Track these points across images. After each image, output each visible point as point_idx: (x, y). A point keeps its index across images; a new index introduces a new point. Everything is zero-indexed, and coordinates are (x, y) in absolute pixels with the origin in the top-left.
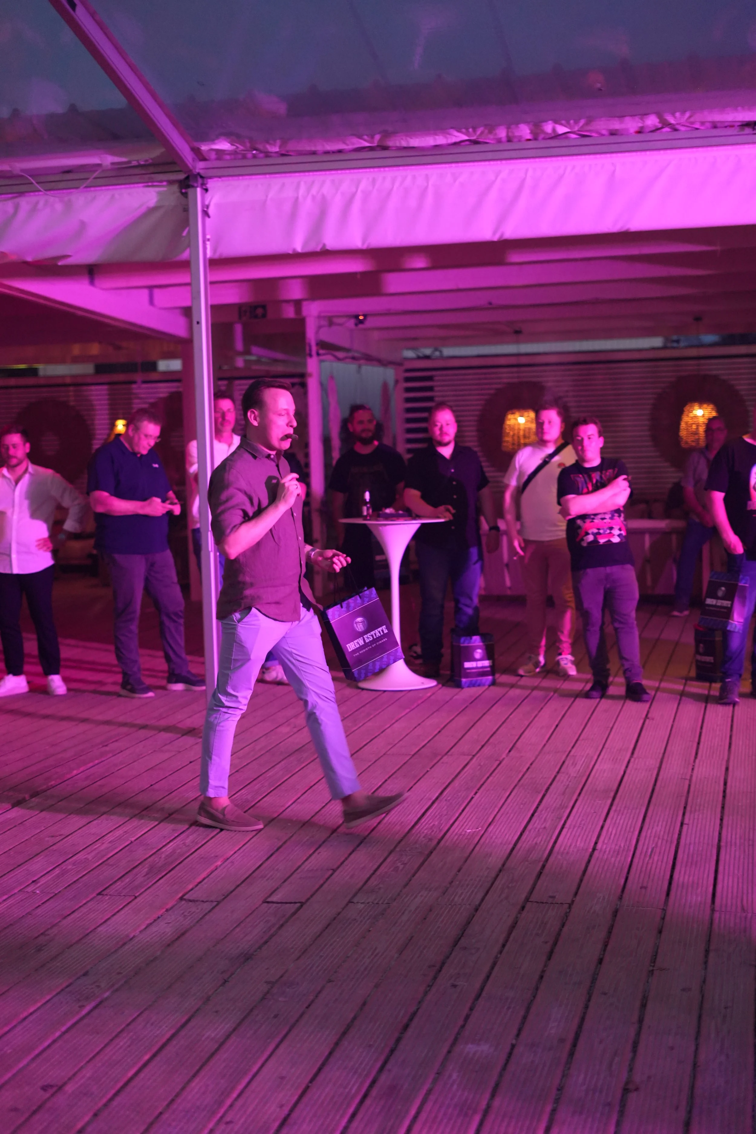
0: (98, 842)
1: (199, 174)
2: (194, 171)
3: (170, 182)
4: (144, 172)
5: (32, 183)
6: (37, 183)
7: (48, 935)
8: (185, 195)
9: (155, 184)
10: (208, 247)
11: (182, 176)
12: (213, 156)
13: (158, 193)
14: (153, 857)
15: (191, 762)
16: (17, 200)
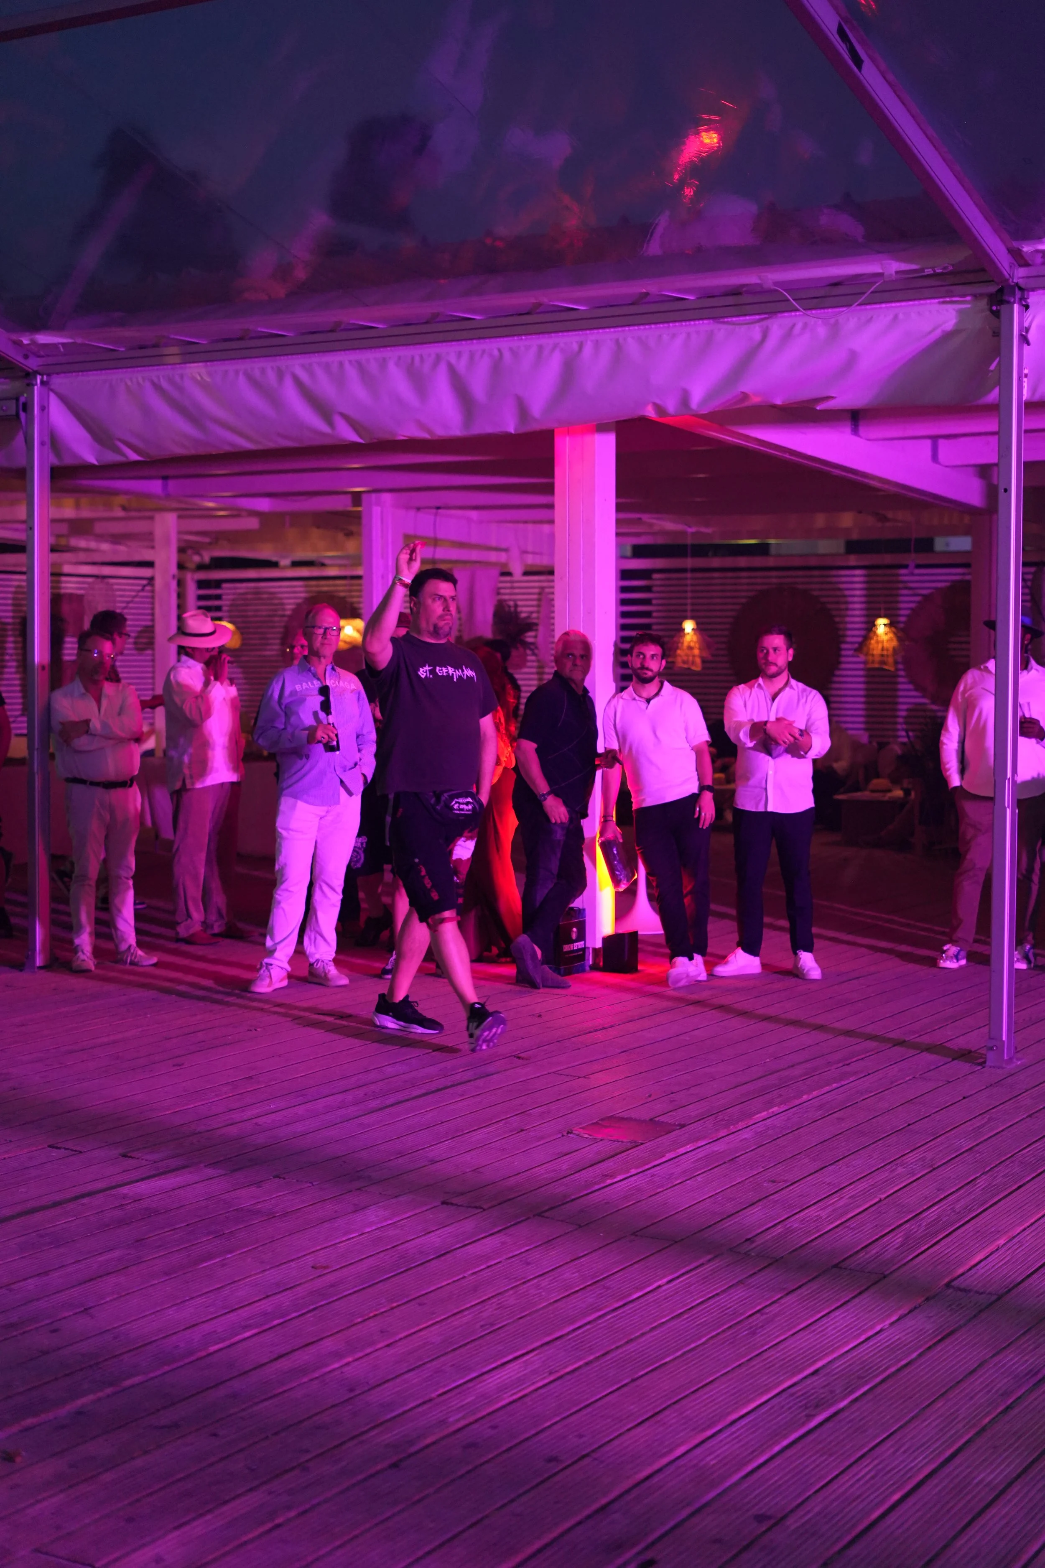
0: (835, 1195)
1: (1017, 284)
2: (1011, 280)
3: (975, 296)
4: (939, 283)
5: (788, 300)
6: (794, 300)
7: (767, 1314)
8: (996, 314)
9: (954, 299)
10: (1025, 385)
11: (993, 289)
12: (1039, 259)
13: (959, 311)
14: (912, 1222)
15: (964, 1098)
16: (764, 323)
